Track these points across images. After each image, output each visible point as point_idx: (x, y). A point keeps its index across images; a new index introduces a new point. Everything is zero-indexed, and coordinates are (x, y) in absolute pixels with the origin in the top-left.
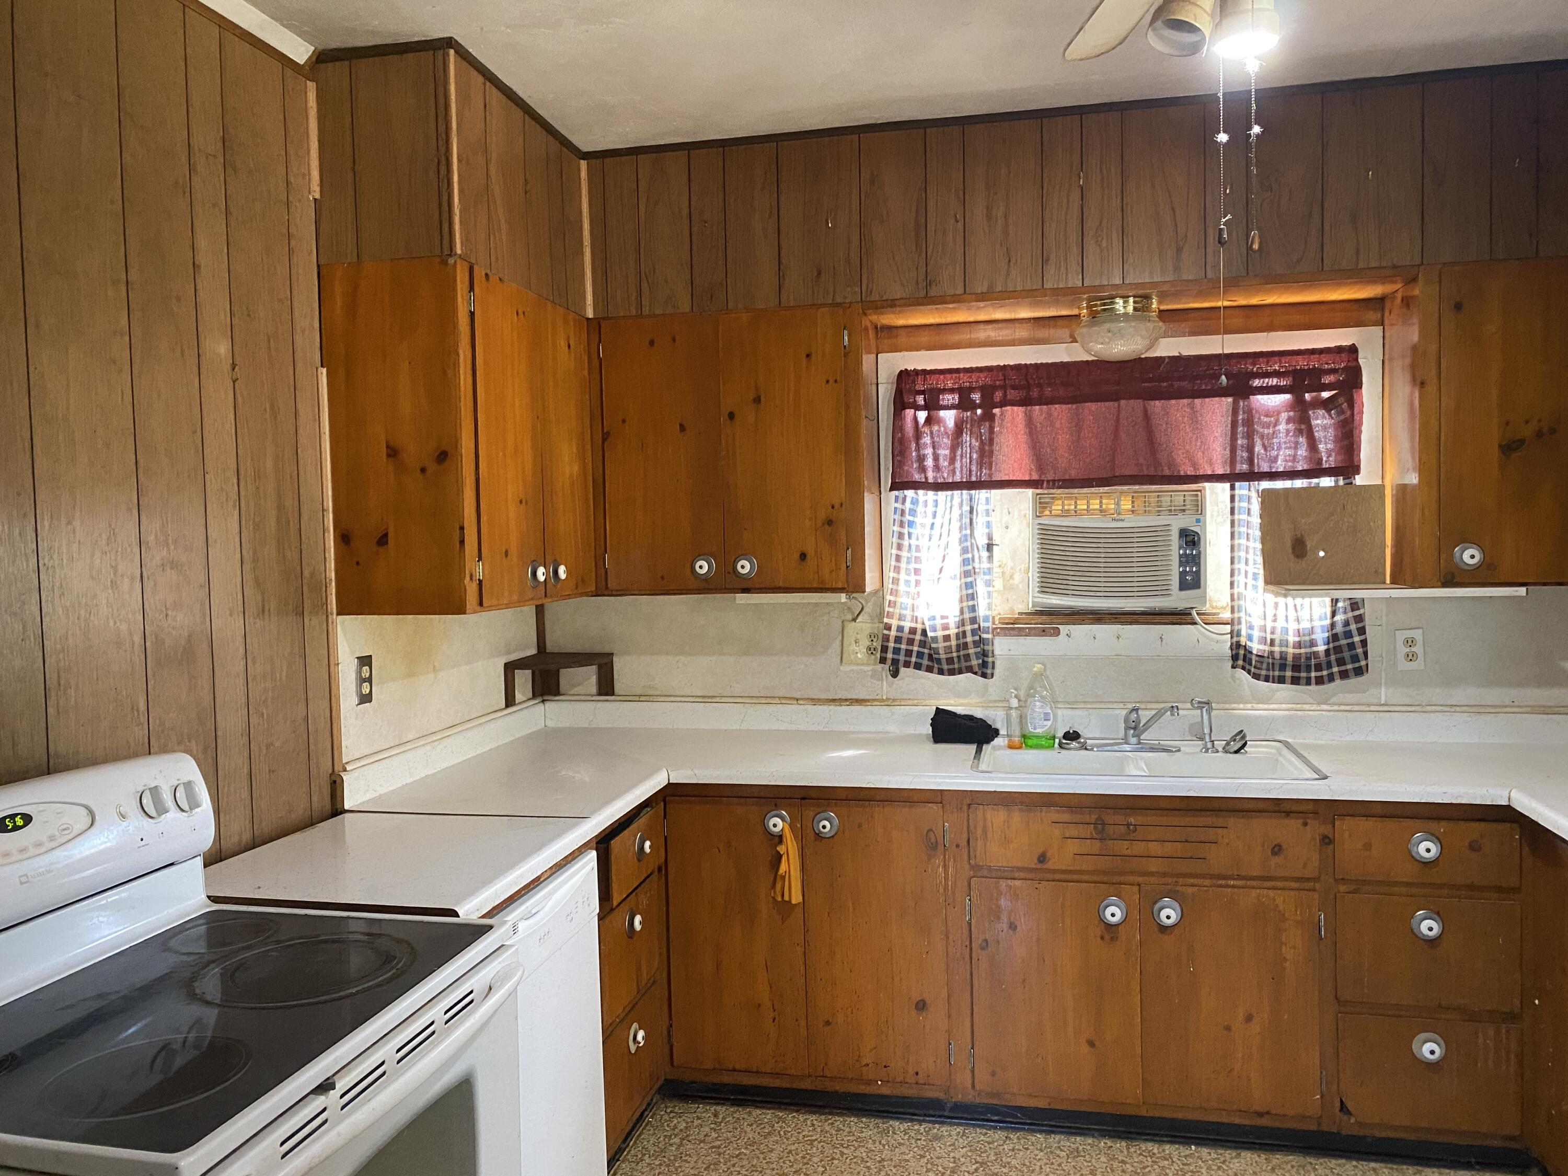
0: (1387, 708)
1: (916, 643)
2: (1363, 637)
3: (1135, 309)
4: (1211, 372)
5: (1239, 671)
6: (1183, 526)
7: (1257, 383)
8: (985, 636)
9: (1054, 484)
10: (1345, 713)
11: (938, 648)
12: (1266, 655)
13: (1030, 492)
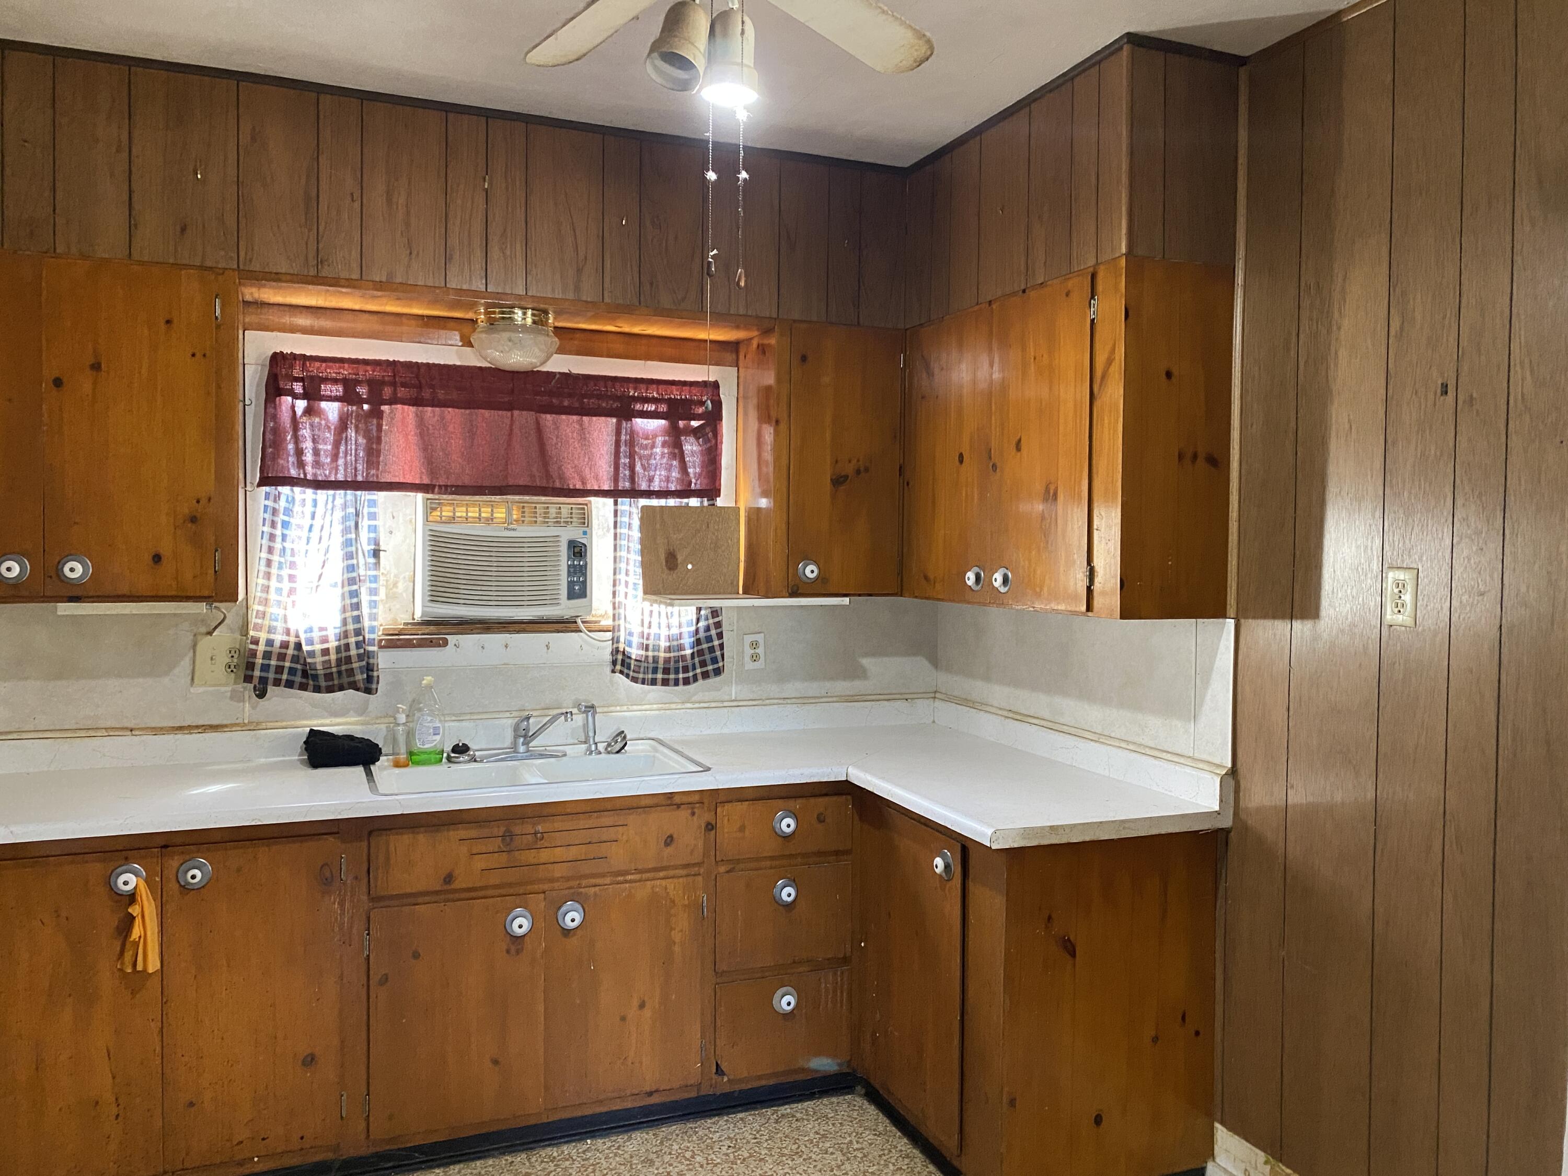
0: (737, 703)
1: (288, 658)
2: (721, 641)
3: (534, 322)
4: (598, 392)
5: (618, 674)
6: (572, 537)
7: (638, 407)
8: (370, 648)
9: (446, 489)
10: (705, 710)
11: (315, 663)
12: (643, 659)
13: (420, 496)
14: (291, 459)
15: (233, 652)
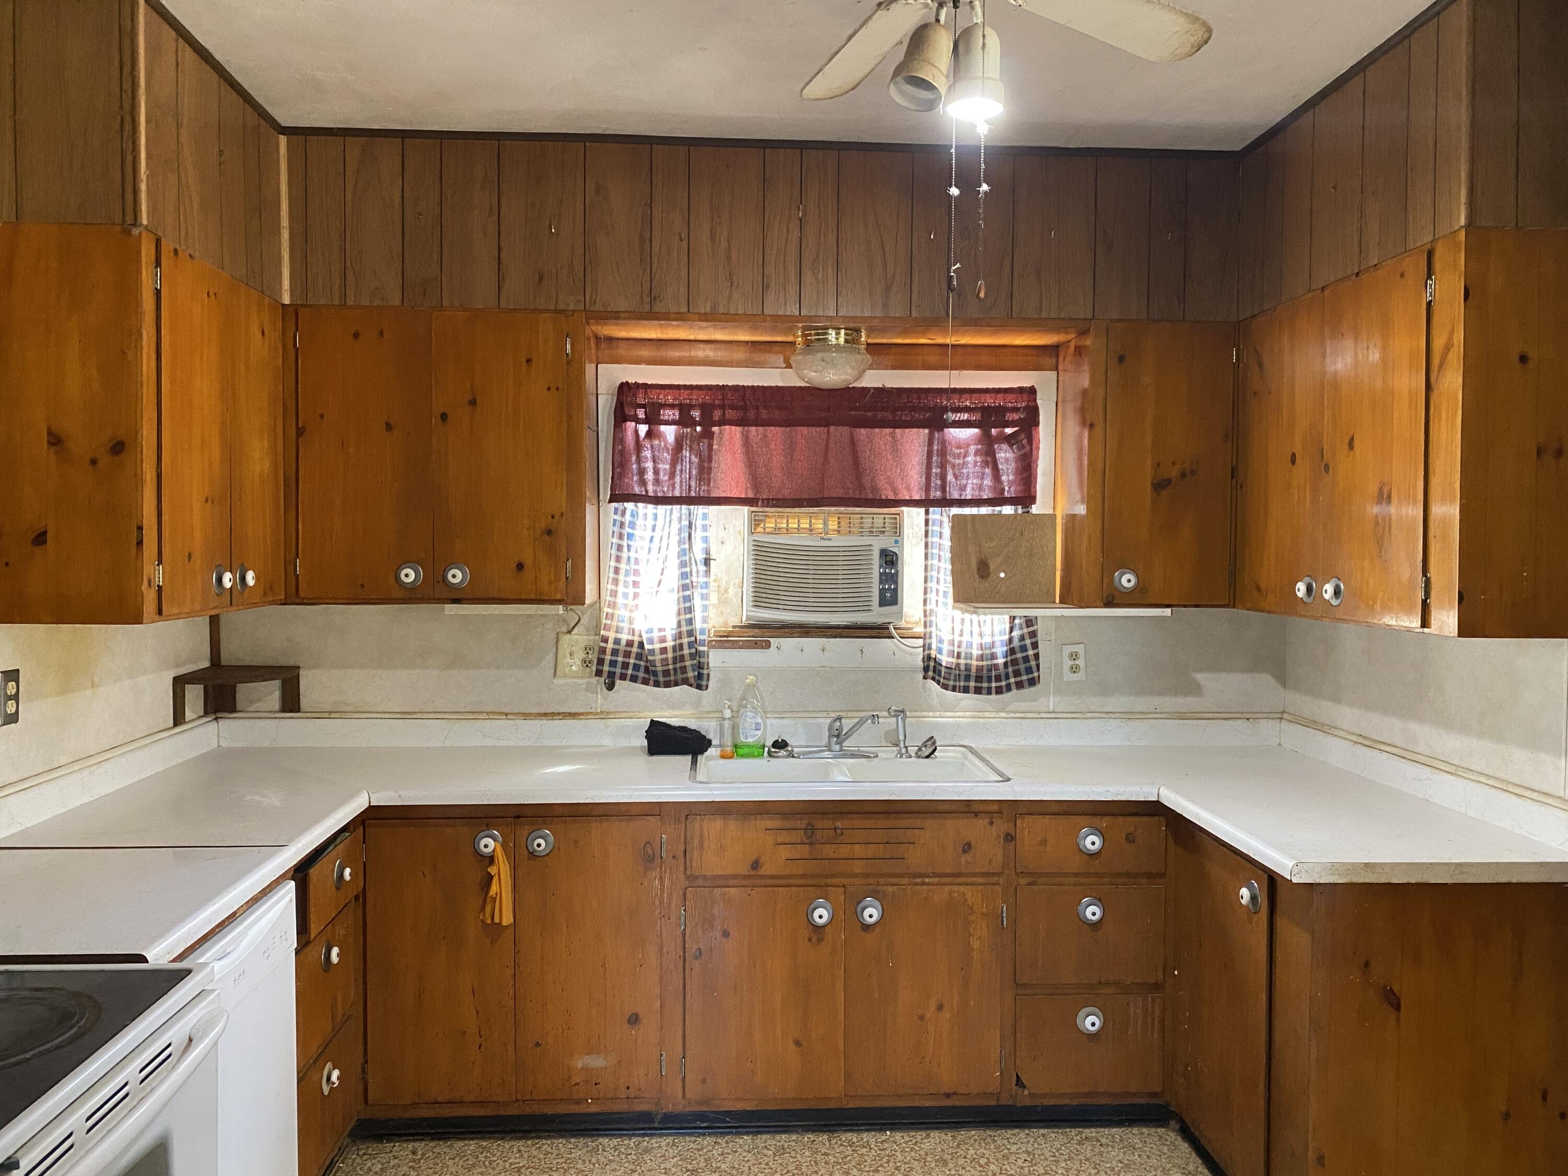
0: (1055, 715)
1: (633, 655)
2: (1036, 651)
3: (846, 341)
4: (911, 404)
5: (930, 681)
6: (884, 546)
7: (952, 416)
8: (701, 648)
10: (1020, 720)
11: (655, 661)
12: (953, 667)
13: (745, 509)
14: (635, 478)
15: (588, 649)
